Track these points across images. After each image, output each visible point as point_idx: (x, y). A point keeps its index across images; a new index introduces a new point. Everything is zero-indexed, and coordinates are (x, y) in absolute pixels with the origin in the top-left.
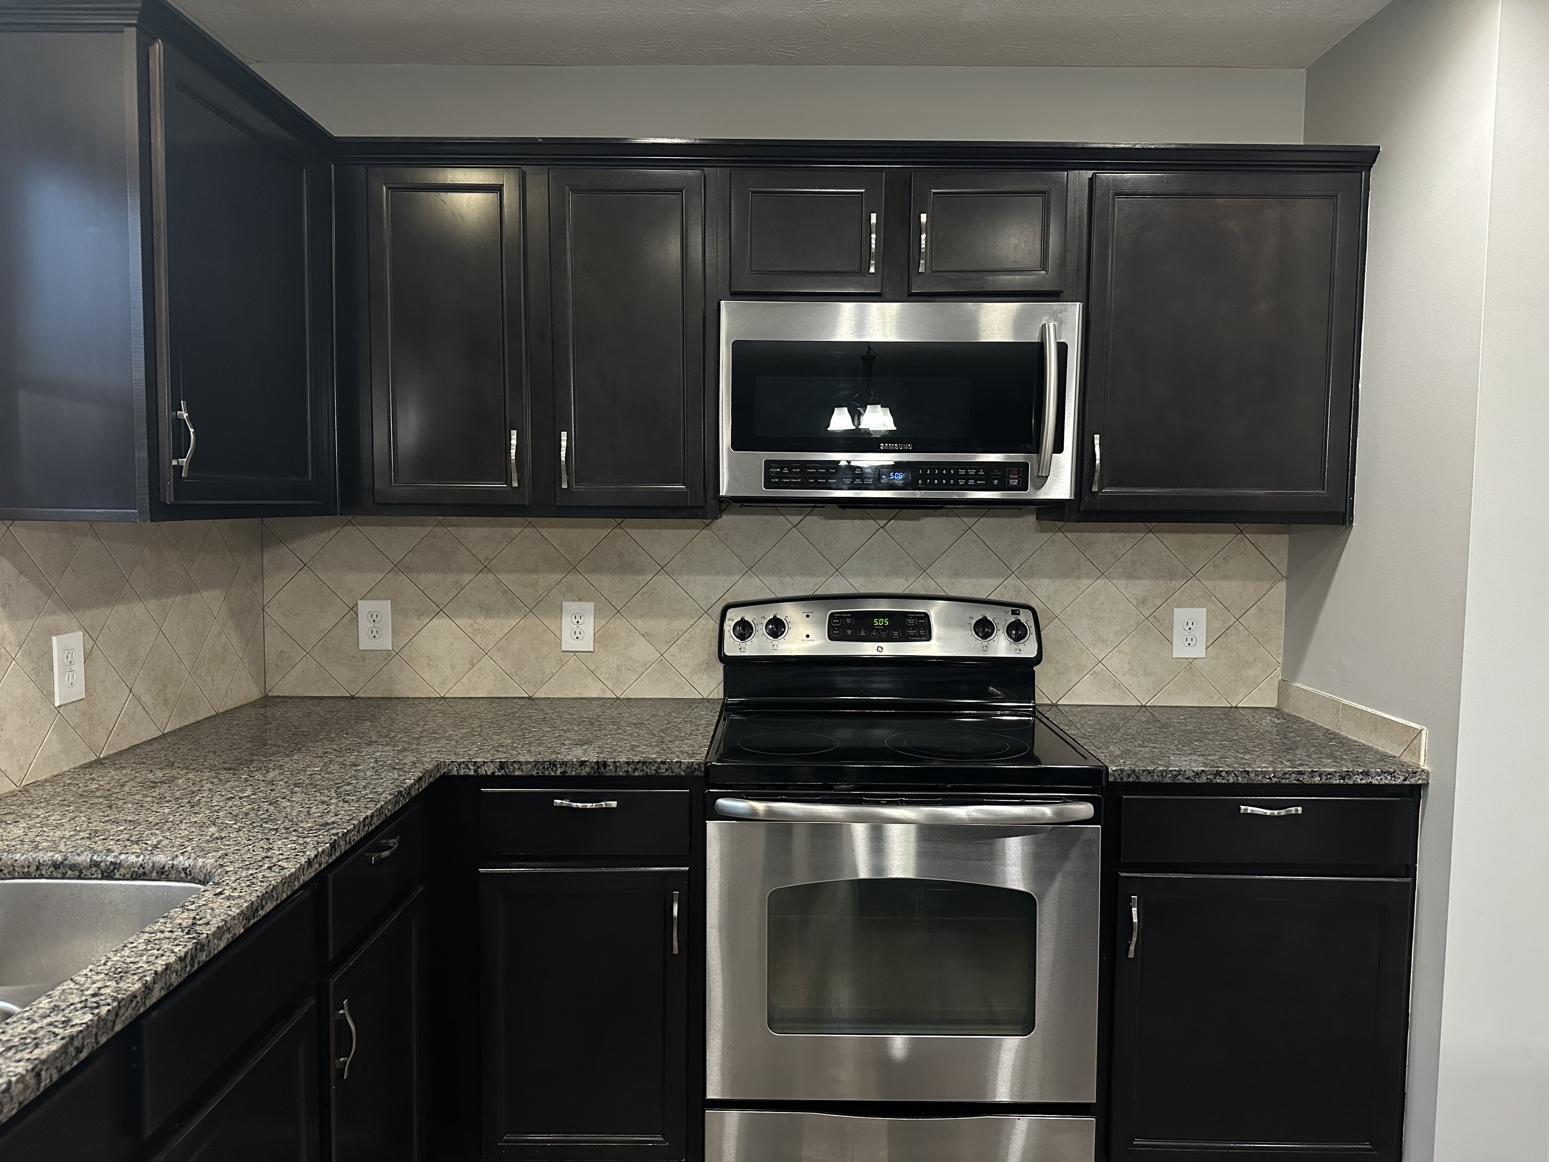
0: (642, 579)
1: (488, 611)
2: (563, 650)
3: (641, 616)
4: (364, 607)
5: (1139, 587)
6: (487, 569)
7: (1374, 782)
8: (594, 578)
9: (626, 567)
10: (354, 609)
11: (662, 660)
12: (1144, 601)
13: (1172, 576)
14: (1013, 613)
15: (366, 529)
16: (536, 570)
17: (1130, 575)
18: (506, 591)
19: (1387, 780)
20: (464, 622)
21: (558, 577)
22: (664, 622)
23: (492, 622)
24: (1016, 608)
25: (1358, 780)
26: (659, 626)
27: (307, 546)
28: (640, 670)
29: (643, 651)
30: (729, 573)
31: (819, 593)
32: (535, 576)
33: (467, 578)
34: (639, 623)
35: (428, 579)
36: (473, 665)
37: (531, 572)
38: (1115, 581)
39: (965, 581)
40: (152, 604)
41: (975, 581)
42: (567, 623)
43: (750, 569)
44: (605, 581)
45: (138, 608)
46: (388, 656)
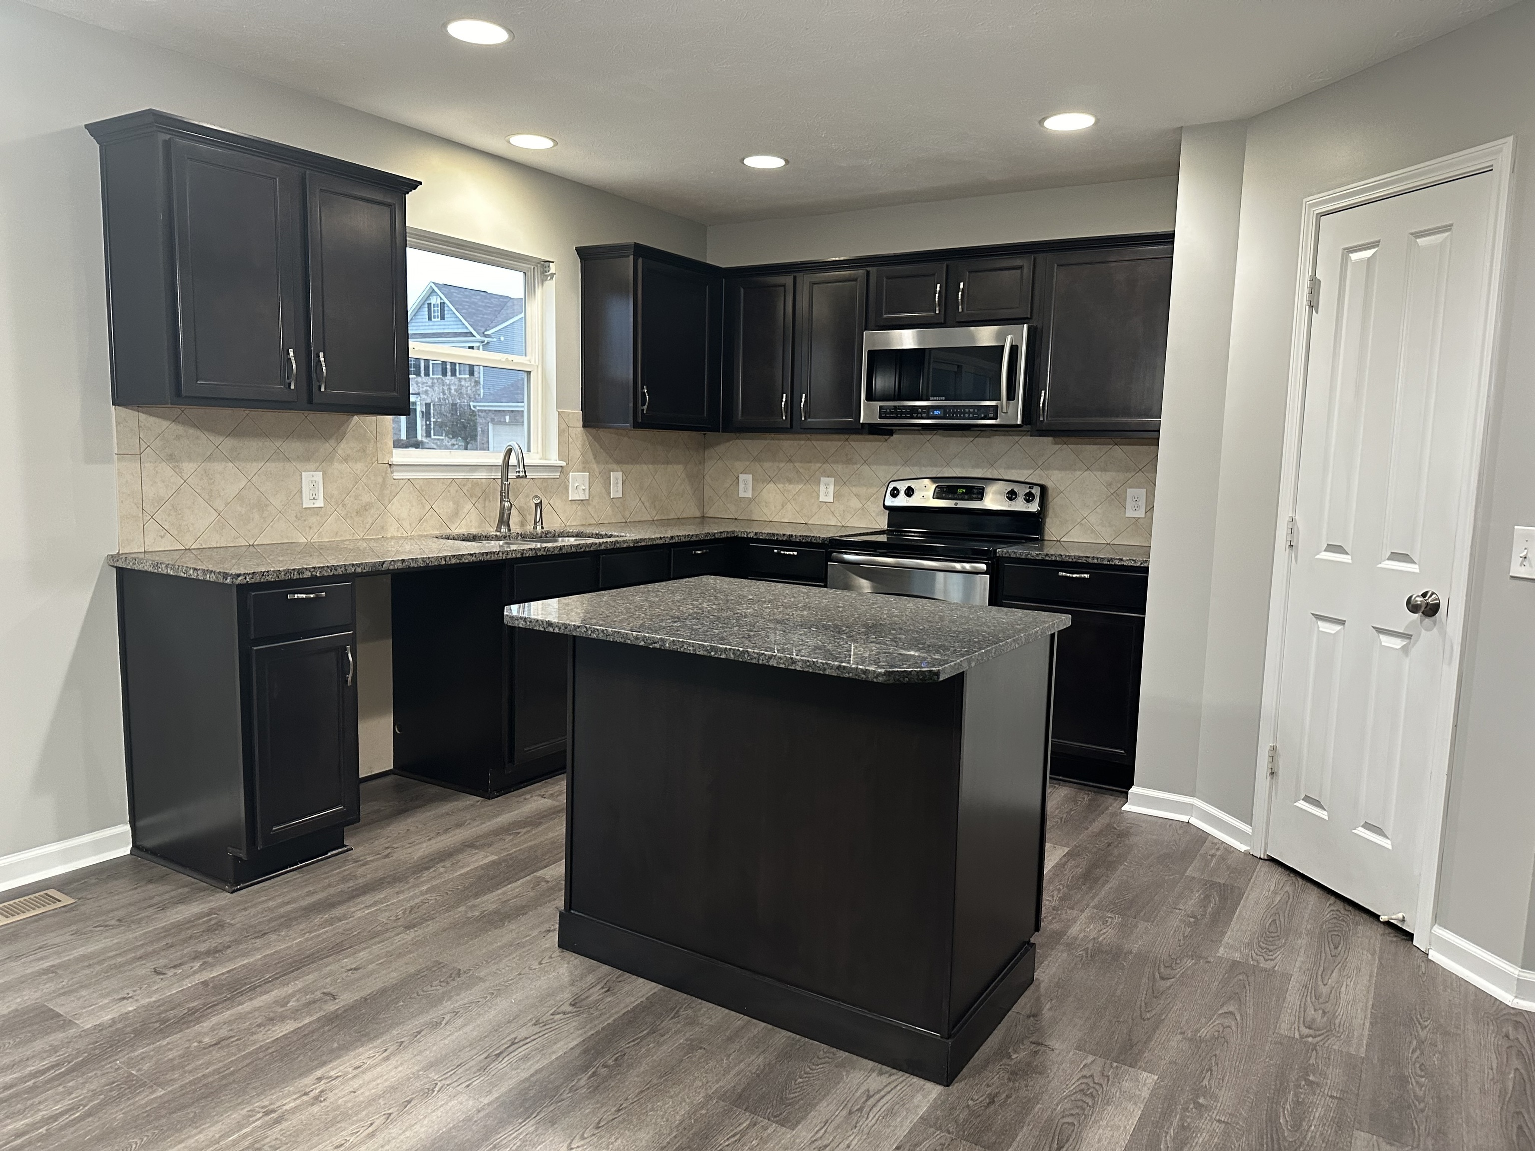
0: (856, 467)
1: (790, 481)
2: (821, 500)
3: (854, 486)
4: (742, 477)
5: (1108, 476)
6: (790, 461)
7: (1125, 564)
8: (835, 466)
9: (849, 461)
10: (738, 478)
11: (863, 509)
12: (1110, 484)
13: (1128, 470)
14: (1030, 488)
15: (744, 441)
16: (810, 462)
17: (1104, 470)
18: (798, 471)
19: (1132, 564)
20: (780, 486)
21: (819, 465)
22: (865, 489)
23: (791, 486)
24: (1032, 485)
25: (1117, 562)
26: (863, 491)
27: (721, 449)
28: (853, 513)
29: (855, 503)
30: (896, 464)
31: (939, 476)
32: (810, 464)
33: (782, 465)
34: (854, 489)
35: (767, 465)
36: (783, 507)
37: (808, 462)
38: (1095, 473)
39: (1013, 471)
40: (651, 466)
41: (1018, 471)
42: (822, 488)
43: (906, 463)
44: (839, 468)
45: (645, 467)
46: (750, 500)
